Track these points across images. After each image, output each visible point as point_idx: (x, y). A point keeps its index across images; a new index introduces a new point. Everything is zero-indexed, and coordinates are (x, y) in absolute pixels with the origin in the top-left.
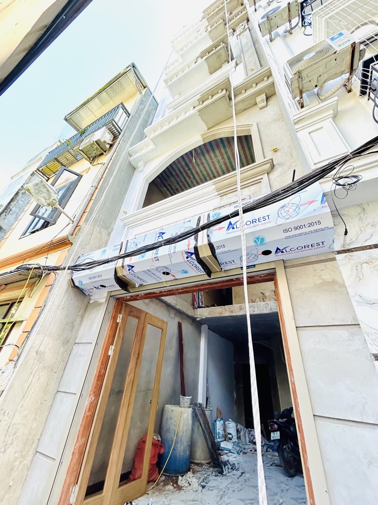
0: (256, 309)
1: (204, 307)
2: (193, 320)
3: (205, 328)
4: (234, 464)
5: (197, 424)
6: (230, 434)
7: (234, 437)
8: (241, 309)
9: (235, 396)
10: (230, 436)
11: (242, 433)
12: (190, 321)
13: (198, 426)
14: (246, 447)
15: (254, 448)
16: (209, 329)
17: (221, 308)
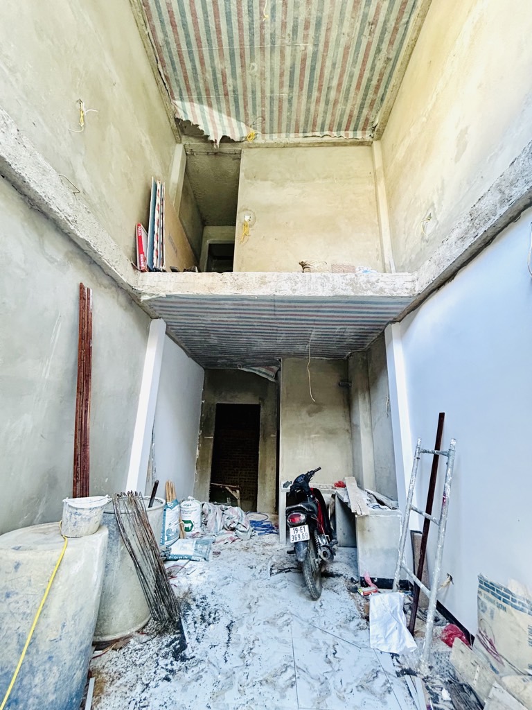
0: (300, 285)
1: (164, 271)
2: (132, 298)
3: (158, 326)
4: (204, 598)
5: (120, 548)
6: (190, 522)
7: (195, 526)
8: (264, 283)
9: (198, 453)
10: (189, 525)
11: (210, 518)
12: (122, 299)
13: (123, 553)
14: (218, 539)
15: (231, 538)
16: (166, 333)
17: (213, 276)
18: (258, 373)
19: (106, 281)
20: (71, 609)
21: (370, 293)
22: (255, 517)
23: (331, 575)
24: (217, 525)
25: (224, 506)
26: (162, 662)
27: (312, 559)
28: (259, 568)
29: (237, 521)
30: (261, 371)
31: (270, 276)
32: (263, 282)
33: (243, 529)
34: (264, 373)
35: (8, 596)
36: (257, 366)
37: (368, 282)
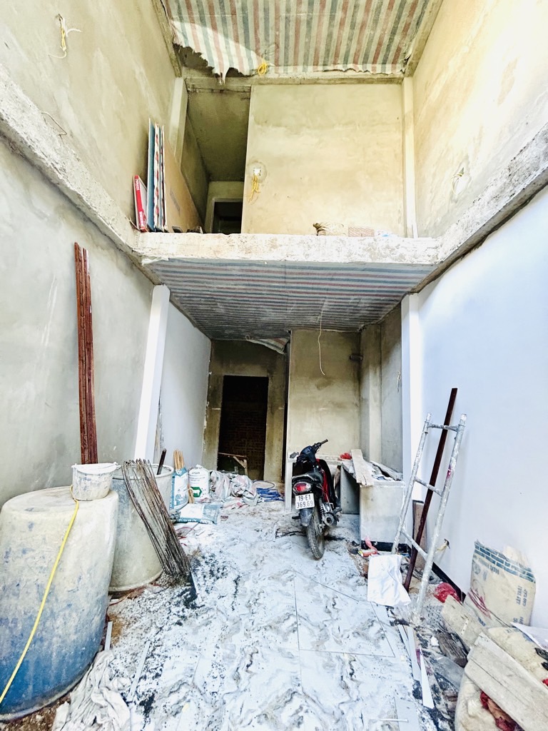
1: (166, 231)
2: (132, 262)
3: (161, 293)
4: (213, 556)
6: (198, 488)
7: (203, 492)
9: (205, 424)
10: (198, 492)
11: (218, 485)
12: (122, 262)
14: (225, 504)
15: (238, 504)
16: (170, 301)
17: (219, 237)
18: (266, 345)
19: (103, 242)
20: (86, 564)
21: (388, 260)
22: (261, 485)
23: (334, 538)
24: (224, 491)
25: (231, 475)
26: (174, 610)
27: (316, 525)
28: (265, 531)
29: (244, 488)
30: (270, 343)
31: (281, 239)
32: (274, 246)
33: (250, 496)
34: (272, 345)
35: (24, 552)
36: (266, 338)
37: (388, 247)
